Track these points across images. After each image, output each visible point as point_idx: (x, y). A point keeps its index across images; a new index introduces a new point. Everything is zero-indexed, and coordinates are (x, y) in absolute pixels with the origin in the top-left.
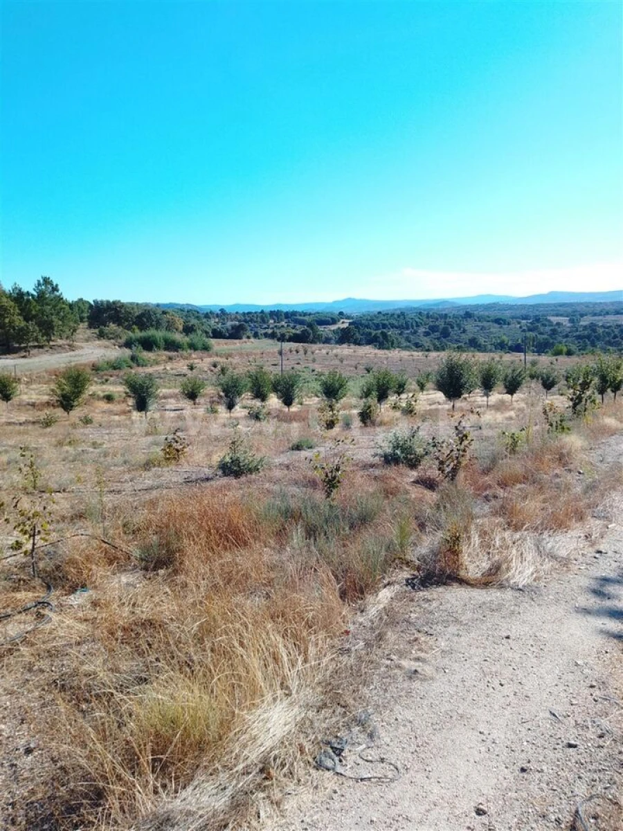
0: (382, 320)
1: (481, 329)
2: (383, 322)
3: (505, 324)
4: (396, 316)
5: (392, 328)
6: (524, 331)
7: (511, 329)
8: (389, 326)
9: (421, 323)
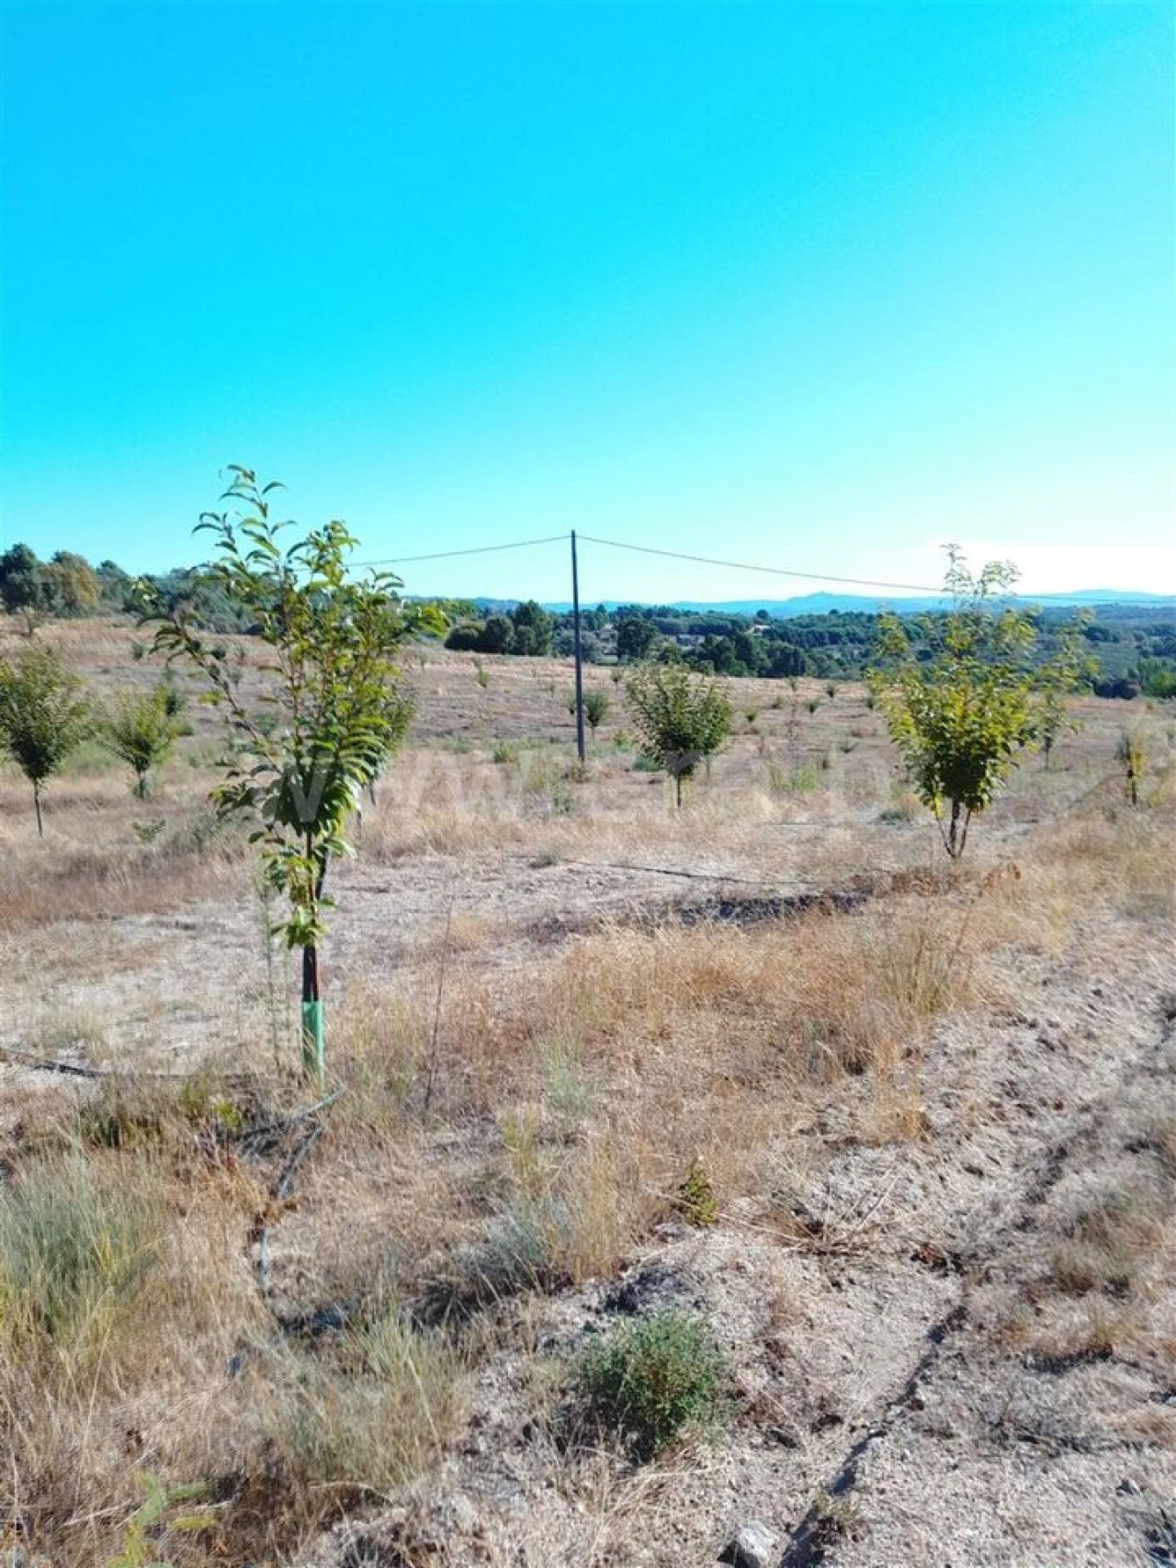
0: (834, 626)
1: (1047, 648)
2: (832, 629)
3: (1106, 639)
4: (864, 619)
5: (851, 641)
6: (1145, 654)
7: (1116, 650)
8: (845, 639)
9: (918, 634)
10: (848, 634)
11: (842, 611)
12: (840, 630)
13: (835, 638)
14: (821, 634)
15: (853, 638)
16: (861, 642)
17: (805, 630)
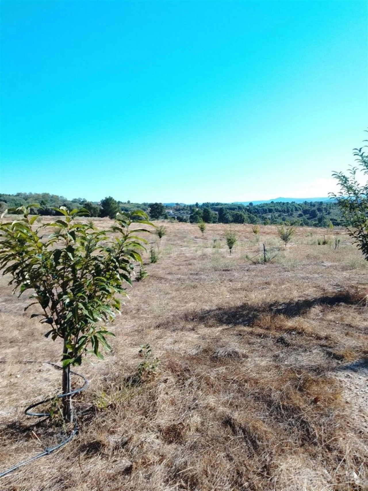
2: (270, 208)
4: (281, 204)
10: (275, 209)
11: (275, 202)
12: (273, 208)
13: (270, 211)
14: (266, 210)
15: (277, 210)
16: (280, 211)
17: (261, 208)
